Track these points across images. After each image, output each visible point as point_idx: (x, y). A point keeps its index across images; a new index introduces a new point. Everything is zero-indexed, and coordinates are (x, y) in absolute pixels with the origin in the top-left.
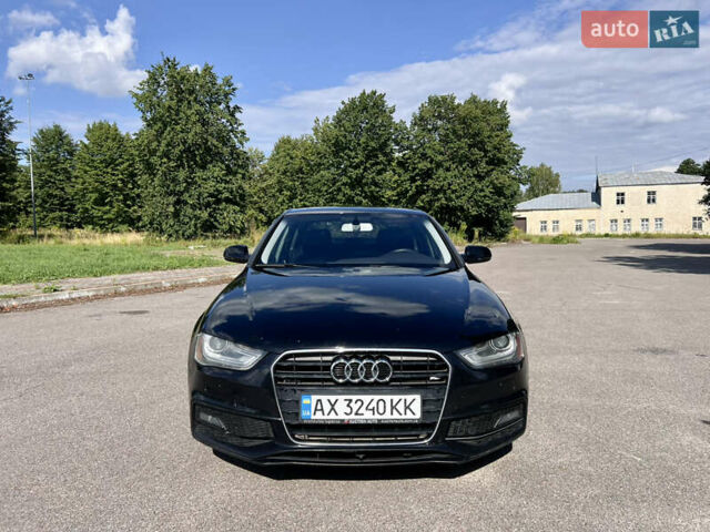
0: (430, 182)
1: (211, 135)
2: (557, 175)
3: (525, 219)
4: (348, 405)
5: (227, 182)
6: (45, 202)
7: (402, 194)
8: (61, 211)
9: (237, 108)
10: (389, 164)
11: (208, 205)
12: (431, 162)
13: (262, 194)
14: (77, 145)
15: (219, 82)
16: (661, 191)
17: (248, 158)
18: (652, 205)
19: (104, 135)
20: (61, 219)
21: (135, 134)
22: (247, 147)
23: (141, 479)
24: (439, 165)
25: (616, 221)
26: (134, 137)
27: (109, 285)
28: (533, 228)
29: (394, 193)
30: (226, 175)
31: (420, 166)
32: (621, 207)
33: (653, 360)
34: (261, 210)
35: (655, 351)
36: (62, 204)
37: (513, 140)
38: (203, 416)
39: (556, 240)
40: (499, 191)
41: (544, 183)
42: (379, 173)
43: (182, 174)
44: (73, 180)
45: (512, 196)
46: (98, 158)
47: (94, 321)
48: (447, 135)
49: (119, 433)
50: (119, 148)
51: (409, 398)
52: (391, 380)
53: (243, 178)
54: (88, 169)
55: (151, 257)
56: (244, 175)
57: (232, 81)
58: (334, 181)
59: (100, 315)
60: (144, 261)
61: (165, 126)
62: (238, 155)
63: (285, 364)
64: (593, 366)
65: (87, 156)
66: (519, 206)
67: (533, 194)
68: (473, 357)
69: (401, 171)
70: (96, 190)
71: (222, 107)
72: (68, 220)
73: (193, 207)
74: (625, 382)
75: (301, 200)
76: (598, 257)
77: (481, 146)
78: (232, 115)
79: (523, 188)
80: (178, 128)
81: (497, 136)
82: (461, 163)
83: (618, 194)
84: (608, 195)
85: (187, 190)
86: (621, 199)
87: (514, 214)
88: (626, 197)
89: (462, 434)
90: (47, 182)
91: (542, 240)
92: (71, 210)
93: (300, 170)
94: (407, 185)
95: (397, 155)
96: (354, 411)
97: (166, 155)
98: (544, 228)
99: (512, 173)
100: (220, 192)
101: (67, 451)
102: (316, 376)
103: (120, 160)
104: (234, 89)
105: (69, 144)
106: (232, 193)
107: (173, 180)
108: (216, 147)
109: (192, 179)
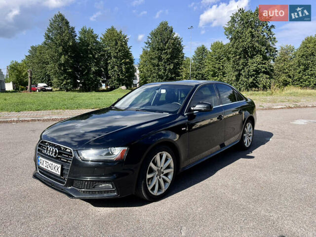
5: (263, 64)
6: (197, 76)
9: (273, 26)
11: (253, 75)
17: (276, 51)
19: (217, 46)
22: (276, 45)
30: (263, 60)
43: (242, 61)
46: (214, 57)
54: (210, 62)
61: (236, 40)
62: (271, 50)
70: (213, 71)
71: (264, 27)
73: (245, 77)
78: (269, 30)
80: (241, 40)
85: (243, 68)
90: (198, 68)
97: (235, 53)
100: (260, 69)
105: (206, 52)
106: (266, 69)
107: (238, 64)
108: (258, 47)
109: (246, 64)
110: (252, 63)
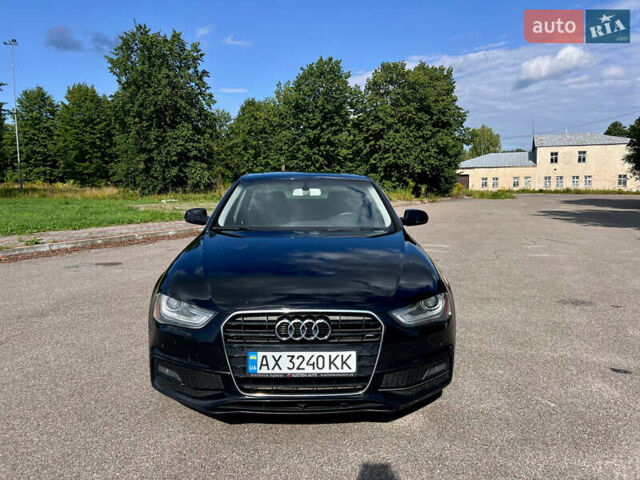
0: (381, 142)
1: (181, 97)
2: (498, 136)
3: (468, 176)
4: (291, 361)
5: (194, 141)
6: (29, 158)
7: (357, 153)
8: (44, 166)
9: (205, 73)
10: (345, 125)
12: (383, 124)
13: (229, 152)
14: (58, 106)
15: (188, 47)
16: (591, 151)
17: (215, 119)
18: (582, 164)
19: (82, 96)
20: (45, 173)
21: (111, 96)
22: (214, 109)
23: (107, 424)
24: (390, 126)
25: (550, 178)
26: (110, 99)
27: (86, 238)
28: (475, 184)
29: (350, 151)
30: (193, 135)
31: (373, 127)
32: (555, 165)
33: (572, 311)
34: (228, 167)
35: (575, 303)
36: (45, 160)
37: (457, 104)
38: (161, 369)
39: (496, 195)
40: (443, 151)
41: (486, 143)
42: (335, 133)
43: (153, 134)
44: (55, 138)
45: (456, 155)
46: (78, 118)
47: (71, 272)
48: (397, 100)
49: (88, 381)
50: (97, 108)
51: (346, 354)
52: (330, 338)
53: (211, 137)
54: (68, 127)
55: (126, 211)
56: (211, 135)
57: (200, 47)
58: (294, 140)
59: (77, 267)
60: (119, 215)
61: (139, 88)
62: (206, 116)
63: (234, 324)
64: (519, 316)
65: (68, 116)
66: (463, 164)
67: (476, 153)
68: (403, 317)
69: (356, 132)
70: (76, 147)
71: (191, 71)
72: (51, 175)
74: (546, 332)
75: (264, 158)
76: (532, 212)
77: (427, 110)
78: (200, 79)
79: (467, 148)
80: (151, 90)
81: (443, 100)
82: (409, 125)
83: (552, 154)
84: (543, 154)
85: (157, 147)
86: (554, 159)
87: (458, 171)
88: (559, 156)
89: (394, 385)
90: (31, 140)
91: (482, 195)
92: (54, 165)
93: (263, 131)
94: (361, 144)
95: (352, 117)
96: (296, 366)
97: (139, 115)
98: (485, 184)
99: (457, 134)
100: (189, 150)
101: (41, 398)
102: (261, 335)
103: (98, 120)
104: (202, 55)
105: (51, 104)
106: (200, 151)
107: (146, 138)
108: (185, 108)
109: (163, 138)
110: (175, 139)
